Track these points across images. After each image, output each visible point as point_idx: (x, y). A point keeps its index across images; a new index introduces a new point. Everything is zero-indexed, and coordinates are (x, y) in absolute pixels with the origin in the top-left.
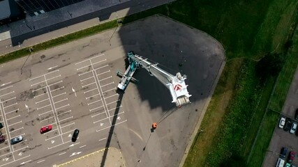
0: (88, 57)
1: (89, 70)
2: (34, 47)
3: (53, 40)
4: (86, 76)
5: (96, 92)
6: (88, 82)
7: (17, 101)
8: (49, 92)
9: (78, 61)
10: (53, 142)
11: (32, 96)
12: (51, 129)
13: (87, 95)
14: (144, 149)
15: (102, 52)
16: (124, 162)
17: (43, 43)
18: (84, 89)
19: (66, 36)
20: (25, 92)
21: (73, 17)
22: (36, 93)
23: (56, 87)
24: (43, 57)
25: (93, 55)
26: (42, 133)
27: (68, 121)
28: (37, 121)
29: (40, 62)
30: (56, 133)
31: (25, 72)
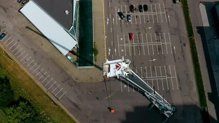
0: (178, 76)
1: (167, 74)
2: (194, 40)
3: (197, 54)
4: (163, 71)
5: (149, 75)
6: (158, 72)
7: (155, 23)
8: (157, 44)
9: (176, 68)
10: (122, 39)
11: (157, 33)
12: (130, 39)
13: (148, 68)
14: (97, 98)
15: (180, 87)
16: (94, 81)
17: (195, 47)
18: (154, 67)
19: (198, 64)
20: (160, 29)
21: (214, 73)
22: (158, 35)
23: (160, 49)
24: (185, 45)
25: (179, 80)
26: (129, 34)
27: (133, 51)
28: (138, 32)
29: (181, 42)
30: (127, 42)
31: (175, 31)
